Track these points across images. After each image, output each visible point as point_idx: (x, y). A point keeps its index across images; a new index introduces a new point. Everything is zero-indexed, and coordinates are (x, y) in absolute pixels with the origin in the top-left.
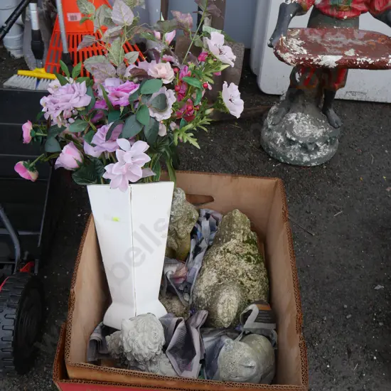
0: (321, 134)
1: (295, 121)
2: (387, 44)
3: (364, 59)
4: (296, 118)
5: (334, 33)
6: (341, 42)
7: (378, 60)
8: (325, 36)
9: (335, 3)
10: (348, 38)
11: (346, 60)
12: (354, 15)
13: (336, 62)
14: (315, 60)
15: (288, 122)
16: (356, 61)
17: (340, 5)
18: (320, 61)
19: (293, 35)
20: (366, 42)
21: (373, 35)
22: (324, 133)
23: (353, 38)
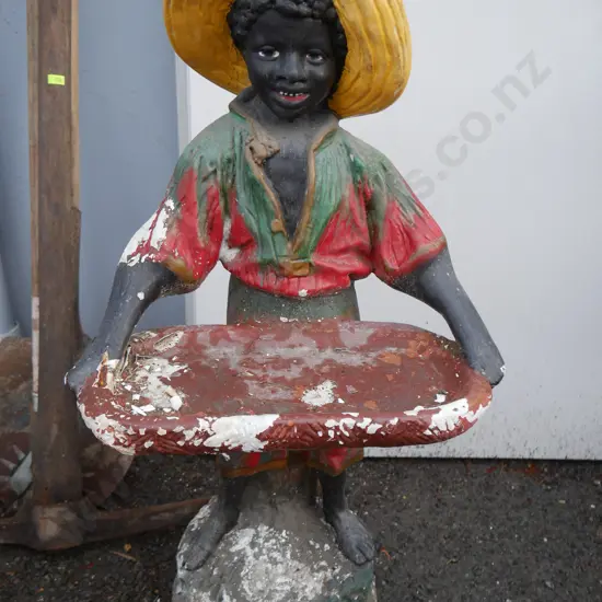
0: (319, 587)
1: (249, 552)
2: (433, 358)
3: (350, 422)
4: (253, 545)
5: (283, 334)
6: (299, 361)
7: (394, 421)
8: (258, 344)
9: (267, 257)
10: (321, 347)
11: (290, 429)
12: (328, 284)
13: (260, 437)
14: (189, 434)
15: (231, 555)
16: (325, 429)
17: (281, 260)
18: (206, 435)
19: (160, 348)
20: (373, 355)
21: (394, 333)
22: (328, 585)
23: (338, 345)
